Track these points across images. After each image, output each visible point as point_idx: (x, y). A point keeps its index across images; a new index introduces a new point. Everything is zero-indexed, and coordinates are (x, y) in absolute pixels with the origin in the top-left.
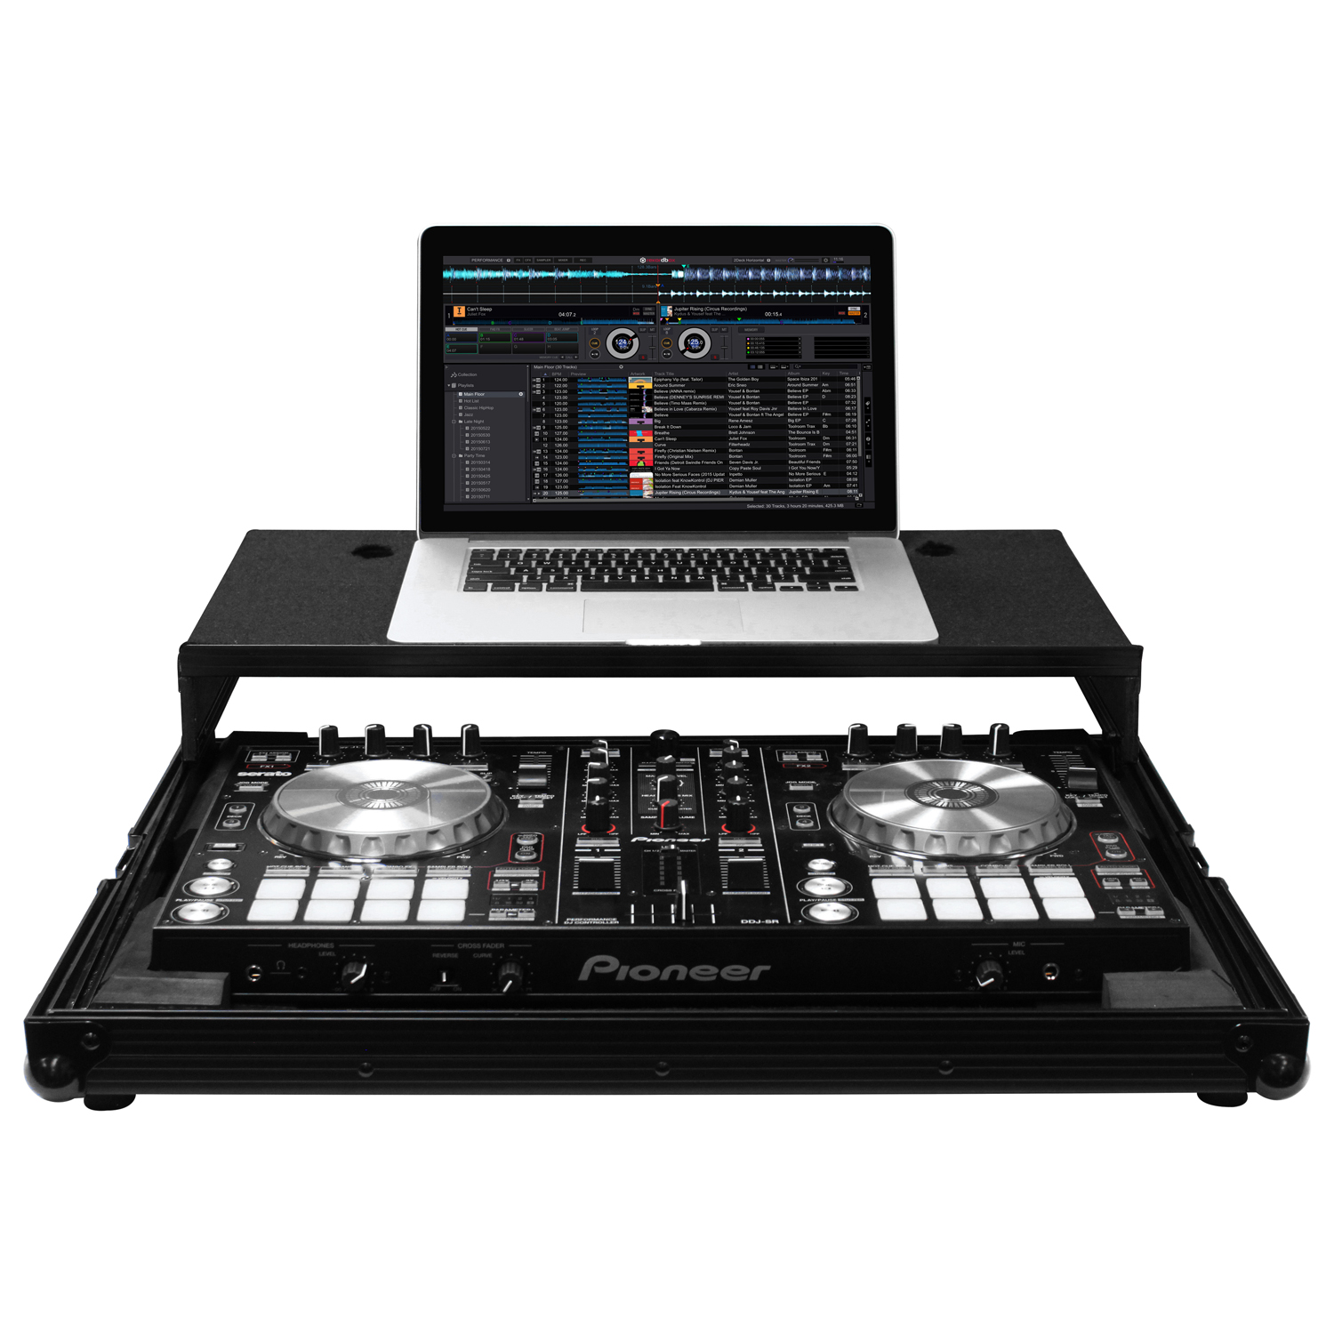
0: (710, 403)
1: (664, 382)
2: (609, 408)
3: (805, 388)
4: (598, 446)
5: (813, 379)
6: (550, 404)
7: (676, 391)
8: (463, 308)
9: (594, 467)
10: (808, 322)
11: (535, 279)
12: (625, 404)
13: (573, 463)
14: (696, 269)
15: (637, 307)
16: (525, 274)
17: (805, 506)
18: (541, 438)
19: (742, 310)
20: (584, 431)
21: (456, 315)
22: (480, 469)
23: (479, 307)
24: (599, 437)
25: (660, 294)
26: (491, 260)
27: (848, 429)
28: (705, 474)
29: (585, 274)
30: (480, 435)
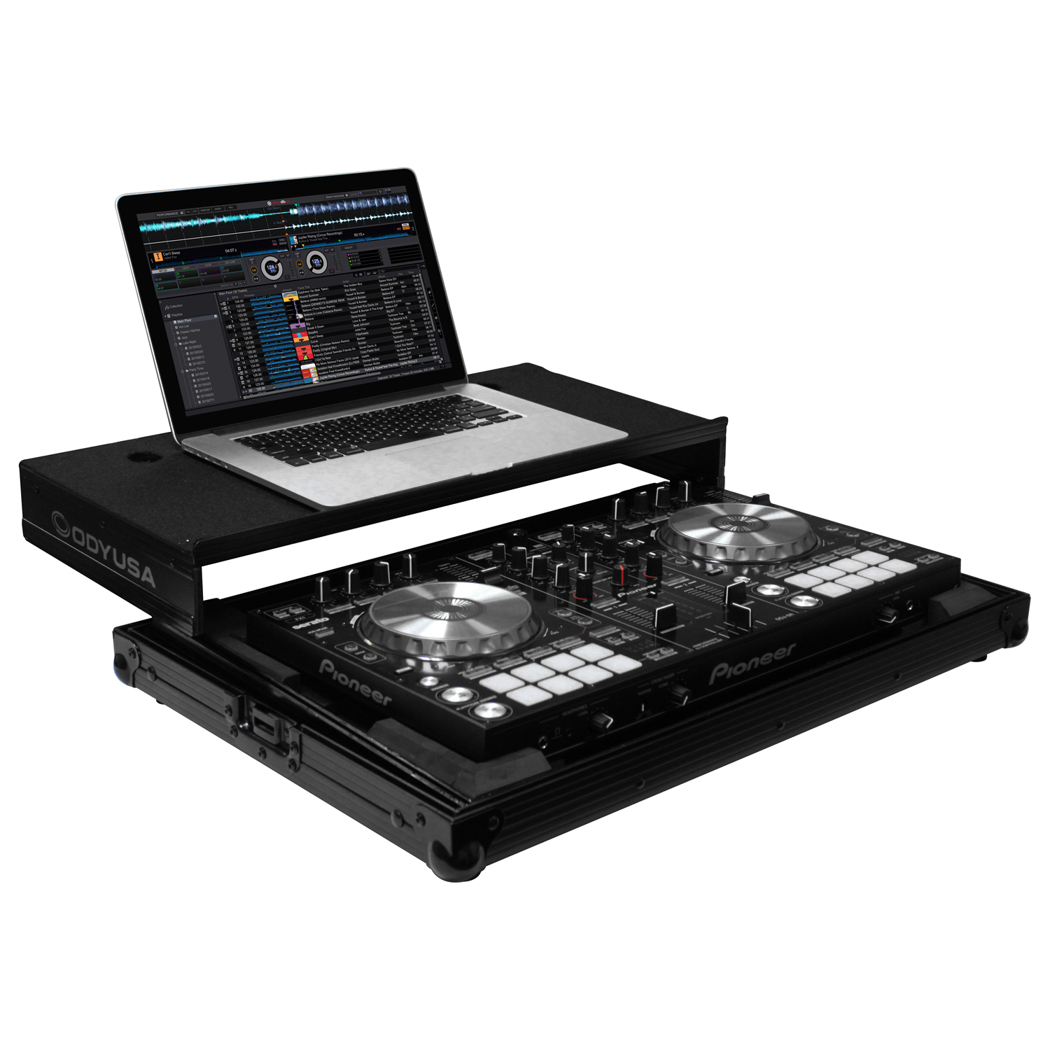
0: (338, 305)
1: (305, 294)
2: (275, 318)
3: (391, 286)
4: (276, 348)
5: (394, 279)
6: (237, 321)
7: (314, 300)
8: (160, 254)
9: (277, 365)
10: (381, 238)
11: (203, 226)
12: (285, 314)
13: (263, 365)
14: (304, 207)
15: (274, 239)
16: (195, 223)
17: (412, 372)
18: (237, 348)
19: (340, 233)
20: (264, 338)
21: (157, 260)
22: (203, 379)
23: (171, 252)
24: (274, 342)
25: (286, 228)
26: (169, 214)
27: (423, 312)
28: (347, 359)
29: (235, 218)
30: (196, 352)
